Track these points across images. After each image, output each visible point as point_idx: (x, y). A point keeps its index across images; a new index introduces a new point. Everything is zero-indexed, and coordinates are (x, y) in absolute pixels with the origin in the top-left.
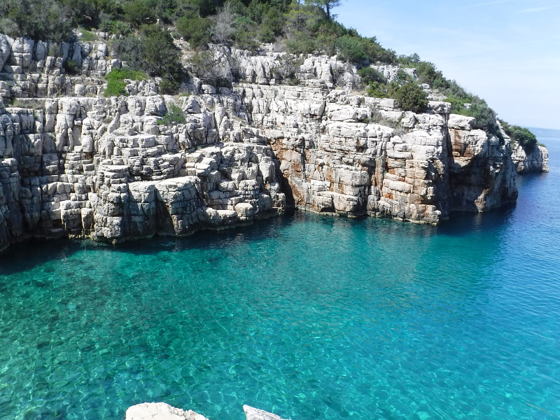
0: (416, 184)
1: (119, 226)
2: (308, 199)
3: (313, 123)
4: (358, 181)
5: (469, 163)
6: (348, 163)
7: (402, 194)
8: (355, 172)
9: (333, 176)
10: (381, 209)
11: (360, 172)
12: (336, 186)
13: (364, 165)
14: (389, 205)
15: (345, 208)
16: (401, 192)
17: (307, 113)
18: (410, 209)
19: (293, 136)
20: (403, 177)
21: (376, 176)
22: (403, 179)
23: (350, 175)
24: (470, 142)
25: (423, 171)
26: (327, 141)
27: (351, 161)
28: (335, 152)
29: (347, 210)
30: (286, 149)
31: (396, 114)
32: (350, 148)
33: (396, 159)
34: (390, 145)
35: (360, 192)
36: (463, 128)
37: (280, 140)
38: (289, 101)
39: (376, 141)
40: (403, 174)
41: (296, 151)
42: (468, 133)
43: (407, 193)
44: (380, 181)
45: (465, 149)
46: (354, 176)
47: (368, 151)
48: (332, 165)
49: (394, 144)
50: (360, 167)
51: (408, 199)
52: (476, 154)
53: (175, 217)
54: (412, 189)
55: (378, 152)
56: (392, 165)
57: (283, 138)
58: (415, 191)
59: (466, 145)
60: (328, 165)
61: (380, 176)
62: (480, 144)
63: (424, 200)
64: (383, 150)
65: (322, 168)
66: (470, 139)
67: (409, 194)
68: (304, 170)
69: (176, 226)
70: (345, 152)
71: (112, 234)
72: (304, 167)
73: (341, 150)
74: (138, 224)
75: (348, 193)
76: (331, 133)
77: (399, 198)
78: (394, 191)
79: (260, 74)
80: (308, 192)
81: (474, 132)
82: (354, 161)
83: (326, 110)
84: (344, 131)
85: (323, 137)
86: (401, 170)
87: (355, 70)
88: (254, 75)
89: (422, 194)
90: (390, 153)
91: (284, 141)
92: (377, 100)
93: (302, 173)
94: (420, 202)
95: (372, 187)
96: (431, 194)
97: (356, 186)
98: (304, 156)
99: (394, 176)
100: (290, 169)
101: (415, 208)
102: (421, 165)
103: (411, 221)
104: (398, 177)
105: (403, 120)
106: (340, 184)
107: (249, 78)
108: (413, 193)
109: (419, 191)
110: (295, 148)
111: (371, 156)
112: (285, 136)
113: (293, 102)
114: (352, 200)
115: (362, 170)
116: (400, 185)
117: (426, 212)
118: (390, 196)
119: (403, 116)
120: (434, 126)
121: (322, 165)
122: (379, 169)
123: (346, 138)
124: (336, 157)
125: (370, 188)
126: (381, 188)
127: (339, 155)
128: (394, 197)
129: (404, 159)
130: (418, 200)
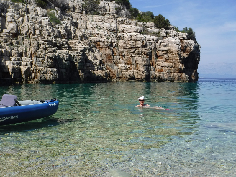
0: (176, 62)
1: (57, 72)
2: (118, 75)
3: (113, 34)
4: (145, 62)
5: (188, 56)
6: (138, 54)
7: (168, 68)
8: (143, 58)
9: (132, 61)
10: (157, 77)
11: (146, 58)
12: (133, 66)
13: (147, 55)
14: (162, 75)
15: (142, 77)
16: (167, 67)
17: (110, 28)
18: (174, 75)
19: (106, 40)
20: (167, 60)
21: (152, 61)
22: (167, 61)
23: (141, 60)
24: (188, 45)
25: (178, 56)
26: (124, 43)
27: (140, 52)
28: (130, 49)
29: (142, 78)
30: (102, 48)
31: (156, 30)
32: (139, 46)
33: (163, 51)
34: (158, 44)
35: (147, 68)
36: (184, 39)
37: (98, 43)
38: (98, 23)
39: (151, 43)
40: (167, 58)
41: (109, 48)
42: (187, 41)
43: (171, 67)
44: (155, 63)
45: (186, 49)
46: (143, 60)
47: (148, 47)
48: (130, 55)
49: (161, 43)
50: (145, 56)
51: (172, 70)
52: (191, 51)
53: (80, 71)
54: (173, 65)
55: (153, 48)
56: (161, 54)
57: (100, 41)
58: (175, 66)
59: (186, 47)
60: (128, 55)
61: (155, 61)
62: (192, 46)
63: (180, 70)
64: (155, 47)
65: (124, 57)
66: (188, 44)
67: (172, 68)
68: (114, 59)
69: (81, 77)
70: (136, 49)
71: (53, 78)
72: (113, 58)
73: (134, 47)
74: (64, 73)
75: (141, 69)
76: (126, 39)
77: (167, 71)
78: (163, 68)
79: (77, 7)
80: (117, 71)
81: (189, 41)
82: (142, 53)
83: (118, 28)
84: (134, 37)
85: (121, 41)
86: (166, 56)
87: (125, 9)
88: (74, 8)
89: (179, 67)
90: (158, 48)
91: (101, 43)
92: (145, 23)
93: (113, 61)
94: (178, 72)
95: (151, 66)
96: (183, 67)
97: (145, 66)
98: (113, 51)
99: (162, 60)
100: (106, 59)
101: (177, 74)
102: (177, 53)
103: (175, 81)
104: (165, 60)
105: (160, 33)
106: (136, 65)
107: (72, 9)
108: (174, 67)
109: (178, 66)
110: (108, 47)
111: (150, 50)
112: (101, 40)
113: (101, 23)
114: (145, 73)
115: (146, 57)
116: (166, 64)
117: (182, 76)
118: (161, 70)
119: (160, 31)
120: (176, 35)
121: (124, 56)
122: (154, 57)
123: (136, 41)
124: (131, 51)
125: (150, 67)
126: (156, 67)
127: (132, 50)
128: (164, 70)
129: (167, 51)
130: (177, 71)
